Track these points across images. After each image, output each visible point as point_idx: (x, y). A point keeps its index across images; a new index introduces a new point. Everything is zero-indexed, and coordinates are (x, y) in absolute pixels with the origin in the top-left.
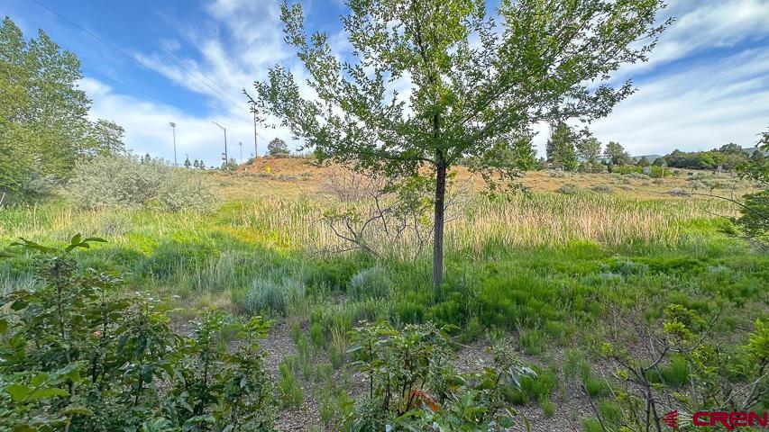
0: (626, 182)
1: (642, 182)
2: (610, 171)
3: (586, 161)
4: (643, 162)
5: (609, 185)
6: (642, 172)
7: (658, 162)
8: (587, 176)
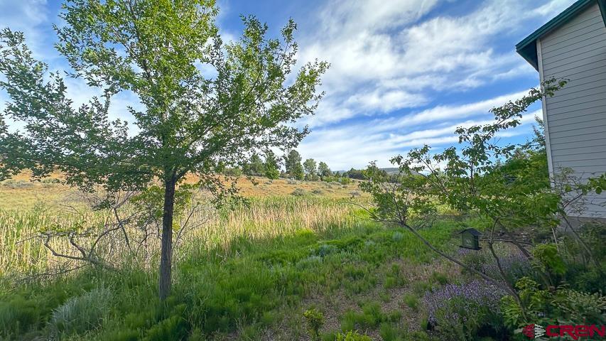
0: (330, 187)
1: (338, 187)
2: (322, 180)
3: (309, 173)
4: (338, 174)
5: (321, 189)
6: (338, 181)
7: (344, 175)
8: (310, 183)
